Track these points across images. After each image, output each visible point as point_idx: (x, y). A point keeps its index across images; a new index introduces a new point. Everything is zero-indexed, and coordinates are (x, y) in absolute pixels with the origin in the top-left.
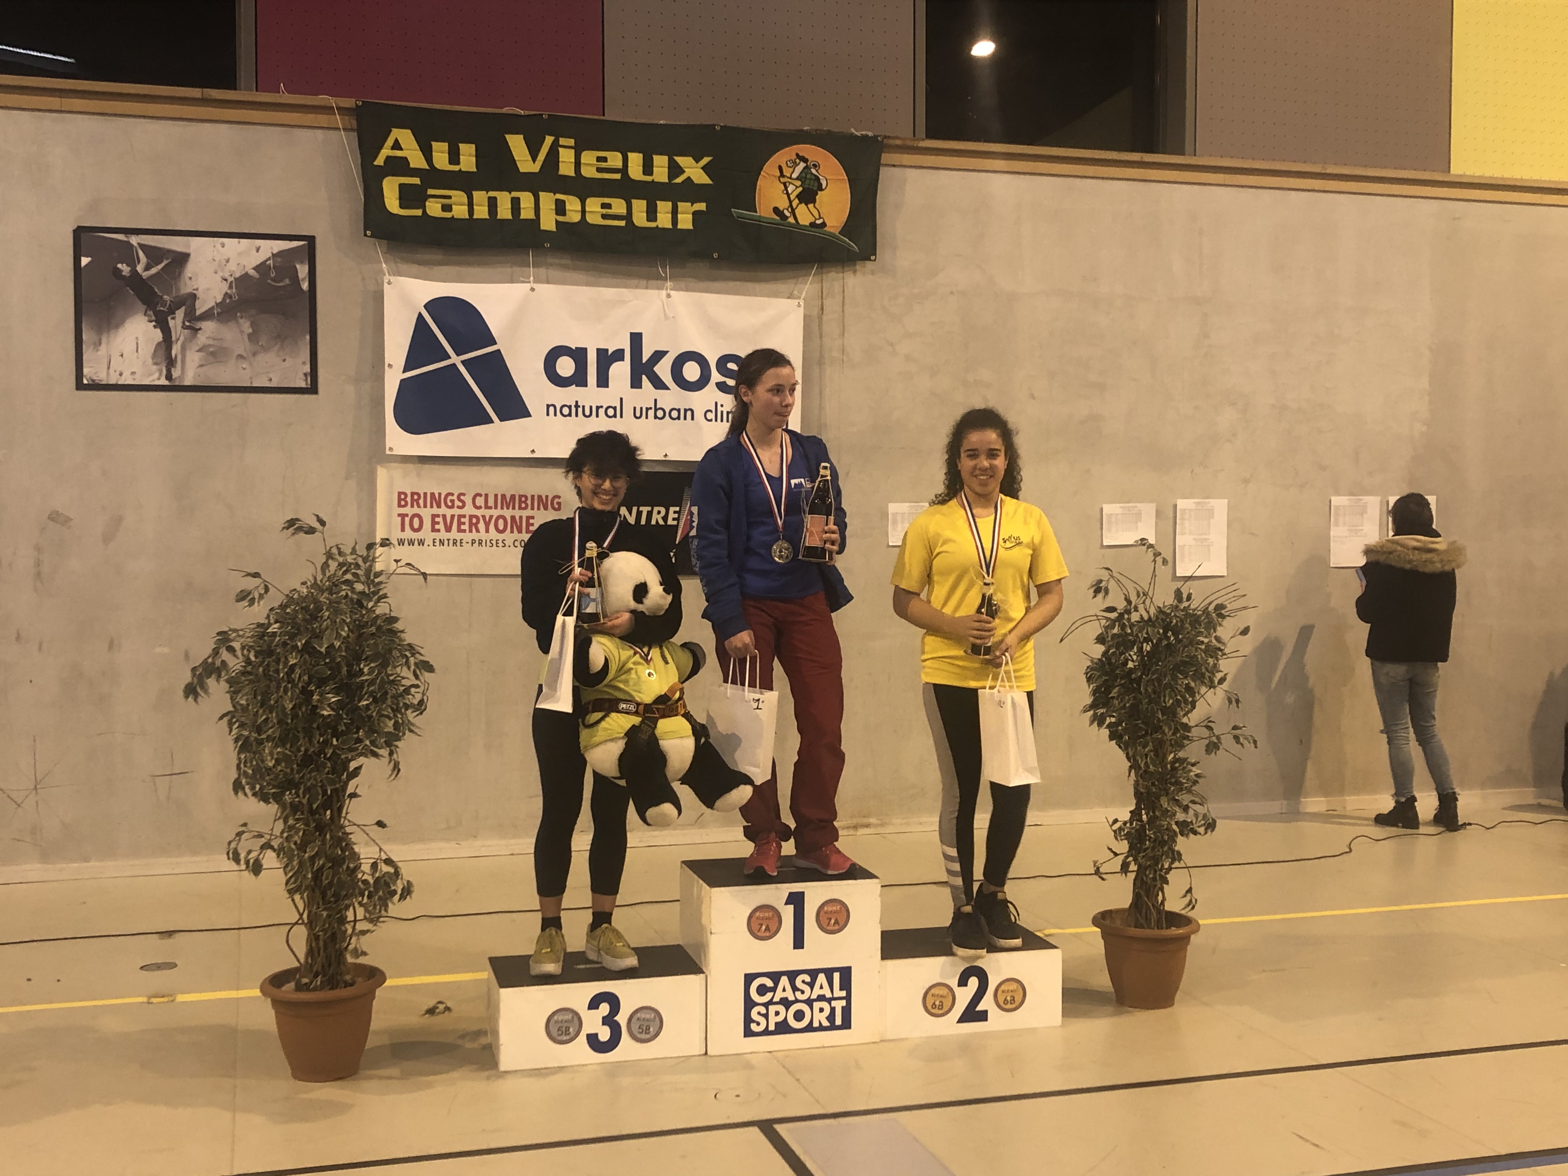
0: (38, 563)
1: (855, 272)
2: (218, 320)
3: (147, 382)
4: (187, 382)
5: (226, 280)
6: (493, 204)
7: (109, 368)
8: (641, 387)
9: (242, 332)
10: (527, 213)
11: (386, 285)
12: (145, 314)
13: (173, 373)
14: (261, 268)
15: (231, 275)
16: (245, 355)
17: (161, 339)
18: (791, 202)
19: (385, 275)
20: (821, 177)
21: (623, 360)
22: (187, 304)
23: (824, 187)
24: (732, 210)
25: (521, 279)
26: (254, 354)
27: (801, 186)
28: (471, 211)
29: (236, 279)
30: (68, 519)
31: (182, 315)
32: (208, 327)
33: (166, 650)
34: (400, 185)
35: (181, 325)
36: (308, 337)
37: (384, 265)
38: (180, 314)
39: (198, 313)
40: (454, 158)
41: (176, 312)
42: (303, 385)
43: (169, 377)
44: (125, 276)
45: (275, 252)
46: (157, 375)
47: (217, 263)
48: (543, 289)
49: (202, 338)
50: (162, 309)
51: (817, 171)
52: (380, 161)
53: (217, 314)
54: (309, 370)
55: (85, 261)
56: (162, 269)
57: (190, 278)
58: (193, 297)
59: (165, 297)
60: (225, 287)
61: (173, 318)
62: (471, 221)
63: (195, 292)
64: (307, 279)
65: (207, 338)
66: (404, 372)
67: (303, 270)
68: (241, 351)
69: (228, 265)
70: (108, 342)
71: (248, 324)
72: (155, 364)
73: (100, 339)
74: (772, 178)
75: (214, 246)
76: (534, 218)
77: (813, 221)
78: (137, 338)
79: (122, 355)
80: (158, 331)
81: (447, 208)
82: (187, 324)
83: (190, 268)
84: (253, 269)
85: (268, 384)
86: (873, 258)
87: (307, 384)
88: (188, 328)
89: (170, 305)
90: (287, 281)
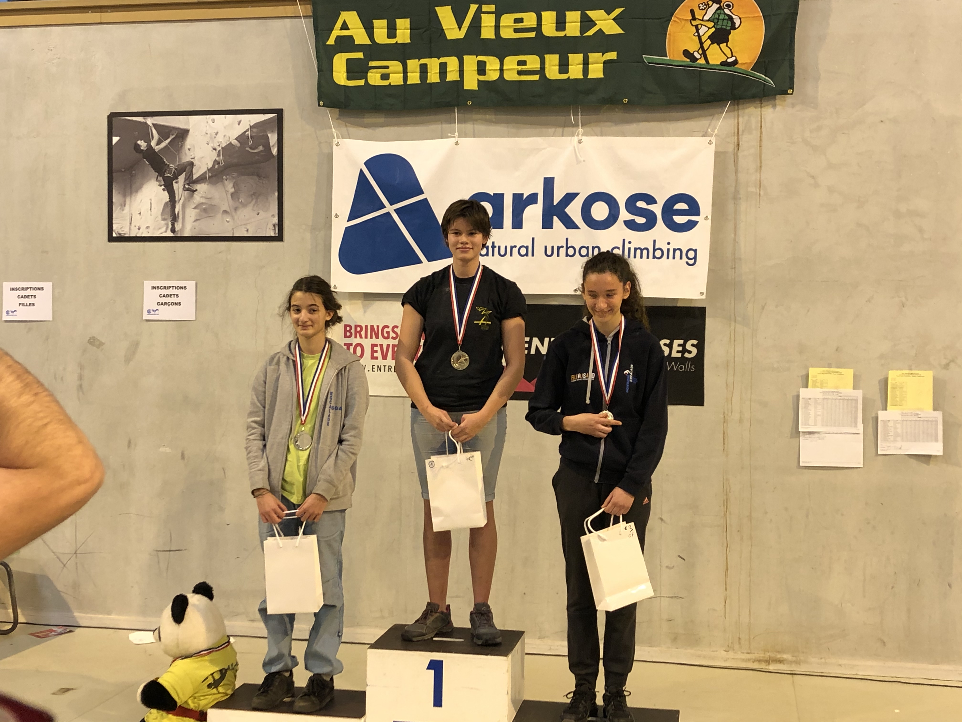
0: (81, 378)
1: (774, 106)
2: (210, 183)
3: (157, 234)
4: (186, 234)
5: (215, 149)
6: (424, 69)
7: (131, 224)
8: (552, 228)
9: (227, 192)
10: (452, 76)
11: (335, 147)
12: (157, 180)
13: (176, 226)
14: (242, 138)
15: (219, 146)
16: (228, 210)
17: (168, 200)
18: (701, 43)
19: (335, 138)
20: (734, 17)
21: (536, 203)
22: (187, 170)
23: (737, 26)
24: (644, 56)
25: (449, 135)
26: (236, 209)
27: (714, 26)
28: (405, 78)
29: (222, 148)
30: (101, 344)
31: (183, 180)
32: (202, 188)
33: (168, 450)
34: (348, 60)
35: (182, 187)
36: (276, 194)
37: (333, 130)
38: (182, 178)
39: (195, 177)
40: (392, 32)
41: (179, 177)
42: (272, 234)
43: (173, 230)
44: (142, 150)
45: (251, 125)
46: (164, 229)
47: (209, 135)
48: (467, 142)
49: (197, 198)
50: (169, 175)
51: (730, 10)
52: (331, 41)
53: (209, 177)
54: (277, 221)
55: (115, 139)
56: (169, 143)
57: (189, 149)
58: (192, 164)
59: (171, 165)
60: (214, 156)
61: (176, 183)
62: (405, 86)
63: (192, 160)
64: (277, 146)
65: (201, 197)
66: (349, 220)
67: (273, 138)
68: (225, 207)
69: (217, 136)
70: (131, 202)
71: (231, 185)
72: (164, 219)
73: (125, 201)
74: (683, 22)
75: (207, 122)
76: (459, 79)
77: (725, 60)
78: (151, 200)
79: (140, 214)
80: (166, 193)
81: (385, 77)
82: (187, 186)
83: (189, 142)
84: (236, 139)
85: (245, 234)
86: (790, 91)
87: (275, 233)
88: (188, 190)
89: (174, 171)
90: (261, 148)
